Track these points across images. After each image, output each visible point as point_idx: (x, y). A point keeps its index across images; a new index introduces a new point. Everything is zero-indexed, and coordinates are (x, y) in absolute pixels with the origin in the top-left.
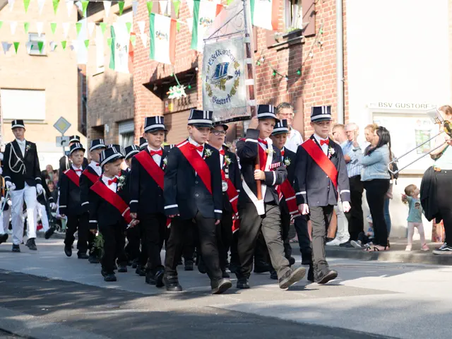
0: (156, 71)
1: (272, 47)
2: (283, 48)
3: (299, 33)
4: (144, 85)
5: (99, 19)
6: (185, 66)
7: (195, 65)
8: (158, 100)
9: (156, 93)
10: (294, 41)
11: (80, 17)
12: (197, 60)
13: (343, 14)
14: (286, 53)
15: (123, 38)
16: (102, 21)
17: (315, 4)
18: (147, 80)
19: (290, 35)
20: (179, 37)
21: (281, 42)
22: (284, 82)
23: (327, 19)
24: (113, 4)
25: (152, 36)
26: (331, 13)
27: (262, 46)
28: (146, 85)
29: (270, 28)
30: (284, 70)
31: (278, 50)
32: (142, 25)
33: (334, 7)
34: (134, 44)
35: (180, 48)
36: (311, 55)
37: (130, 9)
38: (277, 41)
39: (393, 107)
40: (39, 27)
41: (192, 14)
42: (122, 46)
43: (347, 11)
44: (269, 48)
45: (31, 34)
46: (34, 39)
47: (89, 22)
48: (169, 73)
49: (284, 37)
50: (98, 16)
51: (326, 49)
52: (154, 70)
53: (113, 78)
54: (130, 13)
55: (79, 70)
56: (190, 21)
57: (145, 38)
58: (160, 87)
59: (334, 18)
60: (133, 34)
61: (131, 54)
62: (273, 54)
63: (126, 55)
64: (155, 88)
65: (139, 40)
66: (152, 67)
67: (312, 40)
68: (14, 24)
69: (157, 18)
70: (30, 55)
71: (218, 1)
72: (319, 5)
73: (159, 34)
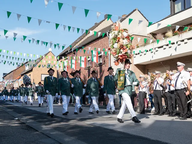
3: (101, 63)
7: (80, 70)
10: (100, 65)
11: (58, 60)
13: (110, 60)
14: (99, 68)
15: (66, 64)
17: (104, 58)
18: (70, 73)
19: (100, 64)
20: (77, 64)
22: (99, 73)
24: (64, 58)
26: (108, 60)
29: (96, 62)
30: (99, 71)
32: (70, 62)
35: (77, 66)
36: (104, 68)
37: (67, 59)
38: (97, 65)
40: (49, 62)
41: (80, 59)
44: (95, 66)
45: (48, 64)
46: (49, 65)
47: (60, 61)
50: (61, 60)
55: (57, 71)
56: (79, 61)
57: (70, 64)
58: (73, 74)
61: (68, 68)
62: (96, 68)
66: (71, 70)
67: (104, 65)
68: (44, 61)
69: (73, 60)
70: (47, 68)
71: (85, 57)
72: (106, 58)
73: (73, 63)
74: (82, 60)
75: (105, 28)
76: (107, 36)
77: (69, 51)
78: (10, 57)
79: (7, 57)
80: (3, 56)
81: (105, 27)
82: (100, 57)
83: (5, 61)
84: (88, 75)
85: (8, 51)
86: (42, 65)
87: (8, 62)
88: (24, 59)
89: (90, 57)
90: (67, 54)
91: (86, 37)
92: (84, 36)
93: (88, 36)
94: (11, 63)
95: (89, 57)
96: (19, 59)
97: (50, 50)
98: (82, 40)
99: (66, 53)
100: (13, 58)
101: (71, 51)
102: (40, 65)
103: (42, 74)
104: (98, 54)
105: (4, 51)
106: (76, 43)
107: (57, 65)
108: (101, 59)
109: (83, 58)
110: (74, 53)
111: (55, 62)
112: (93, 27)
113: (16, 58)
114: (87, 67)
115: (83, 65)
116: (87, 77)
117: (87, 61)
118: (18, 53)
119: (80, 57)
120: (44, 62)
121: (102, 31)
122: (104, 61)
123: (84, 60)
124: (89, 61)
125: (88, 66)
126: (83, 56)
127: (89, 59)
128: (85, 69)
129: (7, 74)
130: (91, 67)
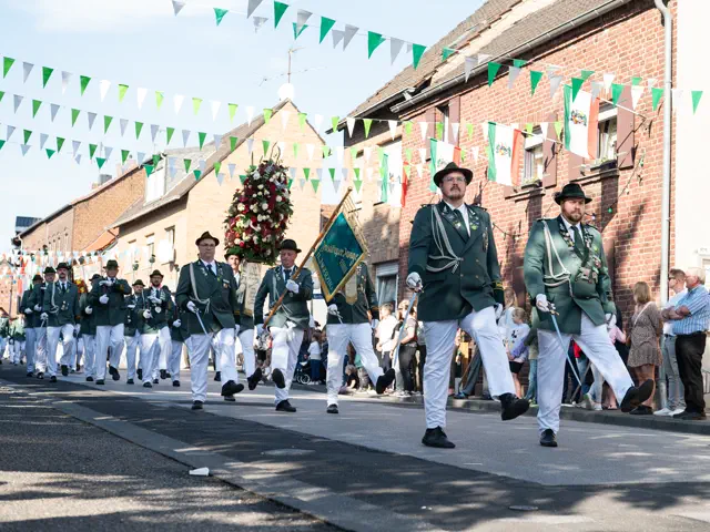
2: (591, 182)
3: (613, 164)
5: (359, 150)
10: (609, 172)
12: (480, 195)
13: (671, 143)
14: (595, 188)
15: (396, 169)
17: (634, 132)
19: (602, 167)
21: (587, 175)
23: (651, 149)
26: (655, 142)
27: (563, 179)
32: (423, 154)
34: (408, 174)
36: (627, 190)
38: (583, 173)
43: (677, 139)
49: (593, 169)
51: (647, 183)
53: (384, 214)
56: (476, 151)
57: (420, 168)
60: (407, 163)
61: (406, 187)
65: (414, 171)
67: (628, 173)
69: (440, 145)
71: (516, 126)
72: (641, 131)
73: (441, 163)
77: (408, 98)
78: (92, 116)
79: (75, 113)
80: (55, 108)
82: (606, 126)
83: (60, 141)
89: (544, 126)
90: (403, 112)
94: (92, 149)
95: (537, 130)
99: (396, 108)
100: (108, 120)
101: (424, 94)
104: (600, 110)
108: (609, 140)
109: (504, 135)
110: (444, 109)
113: (123, 123)
114: (523, 183)
119: (485, 126)
122: (634, 151)
123: (510, 144)
124: (530, 150)
125: (531, 180)
127: (532, 141)
128: (509, 198)
129: (42, 223)
130: (544, 185)
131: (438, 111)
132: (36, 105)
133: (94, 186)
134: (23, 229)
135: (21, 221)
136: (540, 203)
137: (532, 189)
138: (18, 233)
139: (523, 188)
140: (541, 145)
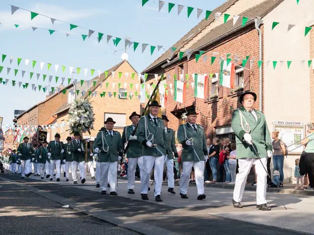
0: (177, 106)
1: (229, 96)
3: (242, 89)
4: (171, 112)
5: (151, 82)
6: (190, 104)
7: (194, 103)
8: (177, 119)
9: (176, 116)
10: (240, 93)
11: (142, 82)
12: (195, 101)
13: (262, 81)
14: (236, 98)
16: (152, 83)
17: (250, 77)
18: (172, 110)
19: (238, 91)
20: (187, 90)
21: (234, 94)
23: (255, 84)
24: (159, 76)
25: (175, 90)
26: (257, 81)
27: (225, 95)
28: (172, 112)
29: (230, 87)
30: (235, 106)
31: (232, 97)
32: (171, 85)
33: (259, 78)
34: (167, 94)
35: (188, 96)
37: (165, 78)
38: (232, 93)
39: (285, 123)
40: (125, 85)
41: (194, 80)
42: (162, 95)
44: (228, 96)
47: (147, 84)
48: (182, 107)
49: (235, 91)
52: (175, 105)
54: (165, 80)
55: (141, 106)
56: (193, 84)
57: (172, 91)
58: (178, 113)
59: (259, 83)
60: (167, 89)
61: (166, 98)
62: (230, 99)
63: (163, 99)
64: (176, 114)
65: (169, 92)
66: (175, 104)
68: (114, 85)
69: (178, 82)
70: (120, 98)
71: (205, 75)
72: (252, 77)
73: (179, 89)
74: (198, 81)
75: (250, 10)
76: (255, 28)
77: (168, 61)
78: (38, 75)
79: (32, 74)
80: (23, 72)
81: (251, 7)
82: (240, 74)
84: (211, 115)
85: (35, 62)
86: (109, 93)
87: (33, 85)
88: (69, 80)
89: (217, 75)
90: (166, 67)
91: (208, 29)
92: (202, 26)
93: (213, 26)
94: (40, 87)
95: (214, 76)
96: (57, 78)
97: (125, 56)
98: (200, 37)
99: (163, 66)
100: (45, 76)
101: (174, 61)
102: (104, 93)
103: (105, 113)
104: (236, 69)
105: (27, 61)
106: (184, 41)
107: (141, 94)
108: (242, 80)
109: (201, 79)
110: (182, 66)
111: (138, 85)
112: (224, 5)
113: (51, 78)
114: (211, 97)
115: (201, 94)
116: (210, 120)
117: (210, 84)
118: (57, 67)
119: (193, 76)
120: (112, 85)
121: (243, 16)
123: (203, 82)
124: (214, 83)
125: (213, 95)
126: (202, 73)
127: (214, 80)
128: (206, 102)
129: (25, 113)
130: (219, 97)
131: (179, 67)
132: (16, 71)
133: (47, 97)
134: (18, 115)
135: (16, 112)
136: (217, 104)
137: (213, 99)
138: (15, 117)
139: (211, 98)
140: (217, 82)
